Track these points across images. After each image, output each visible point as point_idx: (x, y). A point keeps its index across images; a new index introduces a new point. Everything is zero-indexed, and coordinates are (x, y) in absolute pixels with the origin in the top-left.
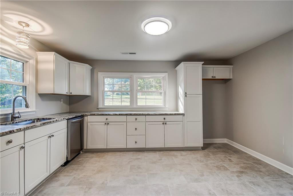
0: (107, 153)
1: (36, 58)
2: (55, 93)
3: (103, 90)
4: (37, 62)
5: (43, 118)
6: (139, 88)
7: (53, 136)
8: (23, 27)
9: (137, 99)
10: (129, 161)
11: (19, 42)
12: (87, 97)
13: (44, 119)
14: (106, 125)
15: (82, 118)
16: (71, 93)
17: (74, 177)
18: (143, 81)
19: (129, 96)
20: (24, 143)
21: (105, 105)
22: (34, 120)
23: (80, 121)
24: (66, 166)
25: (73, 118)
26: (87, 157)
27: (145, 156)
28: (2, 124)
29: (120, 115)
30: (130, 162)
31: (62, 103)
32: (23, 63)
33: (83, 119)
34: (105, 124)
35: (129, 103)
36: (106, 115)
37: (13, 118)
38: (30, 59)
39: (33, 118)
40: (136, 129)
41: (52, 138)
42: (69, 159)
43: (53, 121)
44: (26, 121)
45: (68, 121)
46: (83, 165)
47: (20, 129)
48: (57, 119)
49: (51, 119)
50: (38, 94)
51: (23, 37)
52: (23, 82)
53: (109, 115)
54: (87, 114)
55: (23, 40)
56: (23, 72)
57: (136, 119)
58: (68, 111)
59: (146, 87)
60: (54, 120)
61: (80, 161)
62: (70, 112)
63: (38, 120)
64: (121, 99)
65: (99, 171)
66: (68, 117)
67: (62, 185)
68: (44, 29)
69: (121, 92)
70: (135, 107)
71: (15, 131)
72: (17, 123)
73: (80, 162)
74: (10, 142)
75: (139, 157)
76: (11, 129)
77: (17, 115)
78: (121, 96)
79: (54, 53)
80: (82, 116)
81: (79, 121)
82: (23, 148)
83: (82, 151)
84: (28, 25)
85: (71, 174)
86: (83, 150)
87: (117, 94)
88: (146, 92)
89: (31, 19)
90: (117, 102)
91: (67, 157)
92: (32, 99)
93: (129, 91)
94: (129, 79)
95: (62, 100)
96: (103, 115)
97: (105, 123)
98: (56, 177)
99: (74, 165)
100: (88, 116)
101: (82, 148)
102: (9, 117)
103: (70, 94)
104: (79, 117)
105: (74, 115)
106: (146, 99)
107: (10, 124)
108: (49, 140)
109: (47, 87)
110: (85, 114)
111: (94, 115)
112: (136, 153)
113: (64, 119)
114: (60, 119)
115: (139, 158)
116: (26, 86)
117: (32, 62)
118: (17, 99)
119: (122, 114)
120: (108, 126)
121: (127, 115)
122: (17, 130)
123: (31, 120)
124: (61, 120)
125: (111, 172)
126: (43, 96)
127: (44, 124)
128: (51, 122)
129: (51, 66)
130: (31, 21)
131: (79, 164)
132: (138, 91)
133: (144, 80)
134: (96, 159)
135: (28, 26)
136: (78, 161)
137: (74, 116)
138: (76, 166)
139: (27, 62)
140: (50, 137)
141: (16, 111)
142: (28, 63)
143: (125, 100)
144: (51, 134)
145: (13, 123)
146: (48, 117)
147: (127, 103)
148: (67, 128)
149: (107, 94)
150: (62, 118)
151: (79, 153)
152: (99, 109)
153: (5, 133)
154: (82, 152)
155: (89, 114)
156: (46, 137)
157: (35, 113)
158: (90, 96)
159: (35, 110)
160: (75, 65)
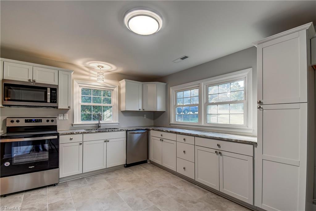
1: (119, 86)
2: (126, 110)
3: (175, 105)
4: (120, 88)
7: (108, 141)
8: (100, 68)
9: (206, 114)
12: (163, 113)
16: (144, 110)
20: (83, 142)
24: (127, 168)
25: (133, 130)
31: (145, 118)
32: (111, 91)
33: (149, 132)
34: (161, 140)
37: (99, 127)
38: (114, 88)
40: (184, 152)
43: (109, 131)
45: (126, 132)
46: (134, 172)
47: (79, 133)
52: (111, 104)
56: (111, 97)
58: (153, 125)
70: (202, 125)
74: (71, 139)
76: (72, 132)
79: (124, 80)
82: (81, 144)
84: (103, 67)
91: (126, 161)
92: (116, 115)
95: (145, 115)
101: (148, 159)
108: (105, 144)
111: (154, 130)
117: (116, 89)
121: (176, 133)
126: (126, 113)
128: (106, 131)
139: (113, 90)
148: (126, 138)
152: (171, 125)
153: (68, 134)
154: (149, 162)
156: (103, 141)
157: (118, 124)
158: (164, 112)
159: (118, 122)
160: (147, 85)
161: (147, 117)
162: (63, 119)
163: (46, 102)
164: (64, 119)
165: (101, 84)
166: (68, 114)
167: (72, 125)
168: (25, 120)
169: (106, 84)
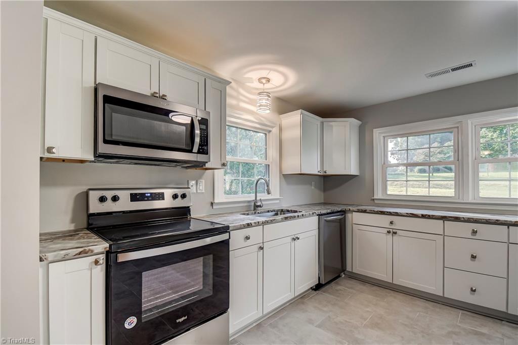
0: (392, 292)
1: (280, 125)
2: (302, 172)
3: (384, 164)
4: (281, 129)
5: (287, 209)
6: (487, 153)
7: (298, 239)
8: (264, 84)
9: (477, 179)
10: (450, 329)
11: (260, 106)
12: (354, 177)
13: (288, 211)
14: (391, 234)
15: (343, 216)
16: (326, 172)
17: (329, 317)
18: (501, 133)
19: (452, 175)
20: (263, 243)
21: (389, 193)
22: (278, 211)
23: (340, 219)
24: (317, 292)
25: (328, 214)
26: (352, 288)
27: (503, 335)
28: (245, 213)
29: (423, 216)
30: (455, 333)
31: (313, 188)
32: (266, 134)
33: (345, 216)
34: (389, 232)
35: (454, 190)
36: (390, 214)
37: (256, 207)
38: (273, 127)
39: (277, 209)
40: (474, 257)
41: (297, 242)
42: (323, 282)
43: (298, 216)
44: (268, 212)
45: (319, 217)
46: (345, 301)
47: (260, 222)
48: (303, 213)
49: (295, 212)
50: (283, 175)
51: (263, 99)
52: (266, 160)
53: (397, 214)
54: (351, 208)
55: (264, 102)
56: (266, 146)
57: (474, 232)
58: (323, 202)
59: (509, 149)
60: (300, 214)
61: (341, 290)
62: (325, 204)
63: (282, 211)
64: (429, 181)
65: (375, 325)
66: (319, 211)
67: (310, 321)
68: (286, 78)
69: (429, 164)
70: (471, 200)
71: (253, 224)
72: (259, 213)
73: (340, 292)
74: (247, 238)
75: (484, 330)
76: (249, 222)
77: (258, 204)
78: (428, 174)
79: (300, 111)
80: (343, 212)
81: (336, 220)
82: (262, 248)
83: (344, 274)
84: (268, 80)
85: (325, 309)
86: (345, 272)
87: (421, 171)
88: (510, 161)
89: (271, 70)
90: (419, 187)
91: (319, 278)
92: (275, 182)
93: (451, 163)
94: (451, 132)
95: (313, 183)
96: (382, 213)
97: (388, 230)
98: (303, 303)
99: (329, 293)
100: (354, 213)
101: (343, 269)
102: (252, 205)
103: (325, 174)
104: (338, 214)
105: (328, 209)
106: (510, 181)
107: (252, 214)
108: (293, 244)
109: (293, 165)
110: (347, 208)
111: (365, 211)
112: (473, 317)
113: (313, 213)
114: (308, 213)
115: (483, 334)
116: (269, 165)
117: (275, 131)
118: (259, 182)
119: (429, 216)
120: (395, 237)
121: (444, 218)
122: (255, 223)
123: (274, 211)
124: (310, 216)
125: (402, 337)
126: (288, 178)
127: (286, 218)
128: (295, 217)
129: (297, 133)
130: (271, 72)
131: (338, 296)
132: (479, 160)
133: (502, 130)
134: (370, 297)
135: (269, 82)
136: (336, 288)
137: (329, 211)
138: (332, 296)
139: (270, 131)
140: (294, 239)
141: (258, 199)
142: (271, 133)
143: (442, 182)
144: (296, 236)
145: (255, 213)
146: (293, 209)
147: (448, 190)
148: (318, 230)
149: (397, 172)
150: (311, 213)
151: (339, 276)
152: (376, 202)
153: (243, 226)
154: (343, 276)
155: (355, 209)
156: (289, 239)
157: (278, 201)
158: (358, 175)
159: (279, 197)
160: (331, 123)
161: (315, 187)
162: (195, 192)
163: (190, 151)
164: (198, 191)
165: (256, 119)
166: (204, 181)
167: (212, 204)
168: (131, 194)
169: (262, 118)
